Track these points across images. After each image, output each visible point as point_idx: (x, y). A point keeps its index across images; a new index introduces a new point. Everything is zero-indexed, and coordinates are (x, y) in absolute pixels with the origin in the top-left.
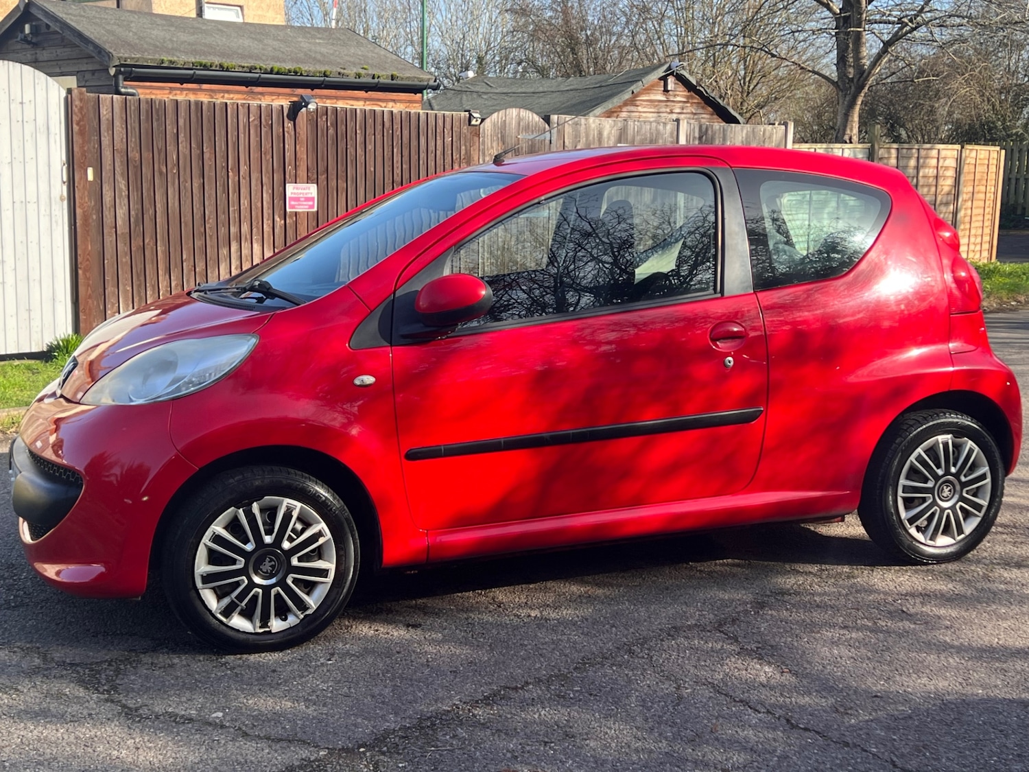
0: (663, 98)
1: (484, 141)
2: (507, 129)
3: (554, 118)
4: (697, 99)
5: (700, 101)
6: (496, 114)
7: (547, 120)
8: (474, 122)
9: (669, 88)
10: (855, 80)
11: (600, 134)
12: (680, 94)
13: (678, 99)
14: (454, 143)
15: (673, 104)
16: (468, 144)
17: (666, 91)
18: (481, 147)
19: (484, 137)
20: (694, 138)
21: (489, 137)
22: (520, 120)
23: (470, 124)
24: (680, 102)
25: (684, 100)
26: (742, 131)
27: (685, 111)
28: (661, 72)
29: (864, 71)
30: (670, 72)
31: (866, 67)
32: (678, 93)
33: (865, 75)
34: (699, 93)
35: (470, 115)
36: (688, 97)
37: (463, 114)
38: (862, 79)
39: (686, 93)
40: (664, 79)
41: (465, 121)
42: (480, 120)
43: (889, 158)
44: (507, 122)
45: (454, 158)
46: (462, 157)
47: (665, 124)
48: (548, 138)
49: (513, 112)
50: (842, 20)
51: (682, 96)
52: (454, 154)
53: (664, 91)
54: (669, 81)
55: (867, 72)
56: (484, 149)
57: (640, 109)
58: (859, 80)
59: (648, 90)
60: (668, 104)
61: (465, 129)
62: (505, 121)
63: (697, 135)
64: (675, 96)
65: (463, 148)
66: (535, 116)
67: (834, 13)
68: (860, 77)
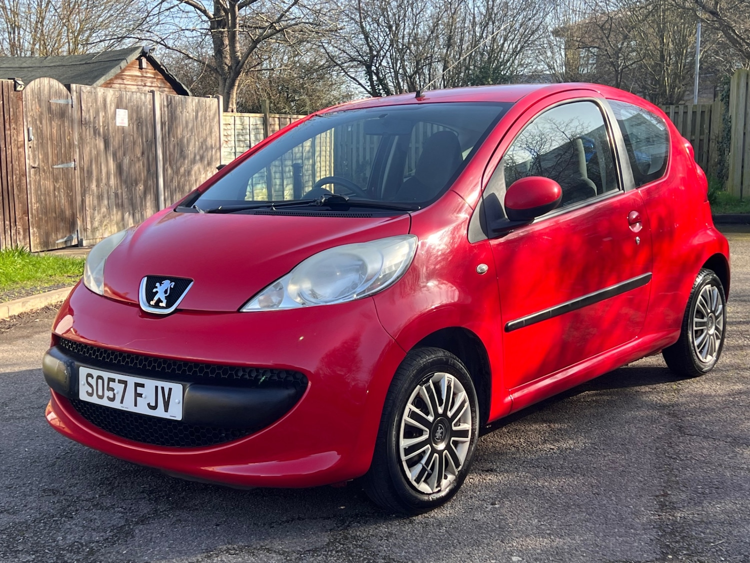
0: (139, 74)
1: (26, 104)
2: (42, 94)
3: (73, 86)
4: (160, 76)
5: (162, 77)
6: (33, 82)
7: (68, 88)
8: (18, 88)
9: (143, 67)
10: (233, 68)
11: (105, 100)
12: (150, 72)
13: (149, 75)
14: (5, 106)
15: (146, 79)
16: (14, 107)
17: (141, 68)
18: (24, 110)
19: (26, 101)
20: (164, 106)
21: (30, 101)
22: (50, 87)
23: (15, 90)
24: (150, 77)
25: (152, 76)
26: (192, 102)
27: (153, 85)
28: (137, 54)
29: (239, 61)
30: (144, 54)
31: (240, 58)
32: (148, 70)
33: (240, 64)
34: (162, 71)
35: (15, 82)
36: (155, 74)
37: (10, 81)
38: (238, 67)
39: (153, 71)
40: (139, 59)
41: (11, 87)
42: (23, 86)
43: (274, 124)
44: (42, 89)
45: (6, 118)
46: (11, 118)
47: (145, 94)
48: (70, 103)
49: (46, 81)
50: (216, 23)
51: (151, 73)
52: (5, 115)
53: (139, 68)
54: (143, 60)
55: (242, 62)
56: (26, 111)
57: (125, 82)
58: (236, 67)
59: (130, 67)
60: (143, 78)
61: (12, 93)
62: (40, 88)
63: (165, 104)
64: (146, 72)
65: (11, 110)
66: (60, 84)
67: (209, 18)
68: (237, 66)
